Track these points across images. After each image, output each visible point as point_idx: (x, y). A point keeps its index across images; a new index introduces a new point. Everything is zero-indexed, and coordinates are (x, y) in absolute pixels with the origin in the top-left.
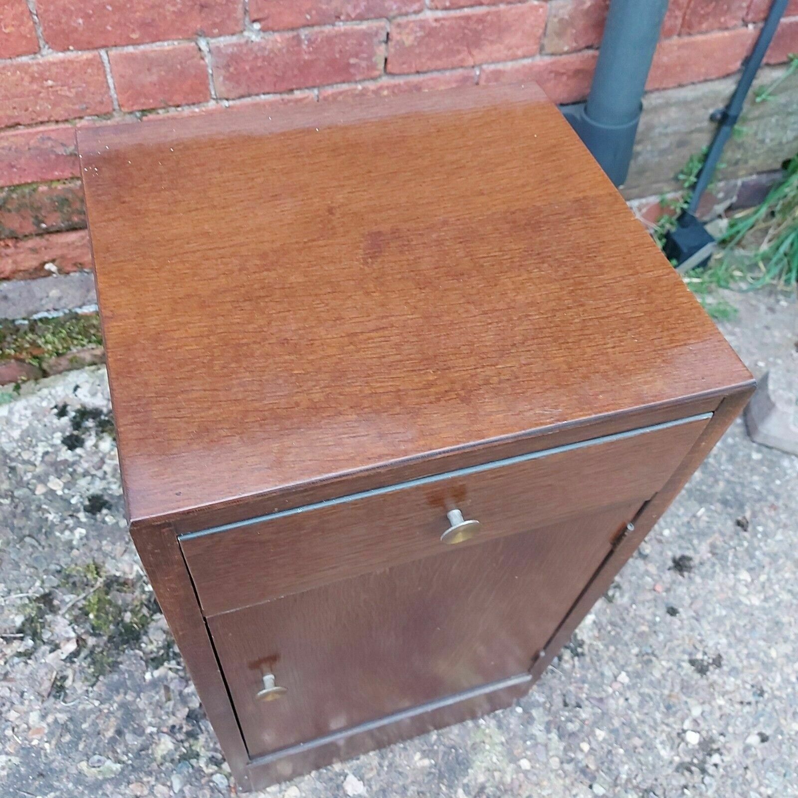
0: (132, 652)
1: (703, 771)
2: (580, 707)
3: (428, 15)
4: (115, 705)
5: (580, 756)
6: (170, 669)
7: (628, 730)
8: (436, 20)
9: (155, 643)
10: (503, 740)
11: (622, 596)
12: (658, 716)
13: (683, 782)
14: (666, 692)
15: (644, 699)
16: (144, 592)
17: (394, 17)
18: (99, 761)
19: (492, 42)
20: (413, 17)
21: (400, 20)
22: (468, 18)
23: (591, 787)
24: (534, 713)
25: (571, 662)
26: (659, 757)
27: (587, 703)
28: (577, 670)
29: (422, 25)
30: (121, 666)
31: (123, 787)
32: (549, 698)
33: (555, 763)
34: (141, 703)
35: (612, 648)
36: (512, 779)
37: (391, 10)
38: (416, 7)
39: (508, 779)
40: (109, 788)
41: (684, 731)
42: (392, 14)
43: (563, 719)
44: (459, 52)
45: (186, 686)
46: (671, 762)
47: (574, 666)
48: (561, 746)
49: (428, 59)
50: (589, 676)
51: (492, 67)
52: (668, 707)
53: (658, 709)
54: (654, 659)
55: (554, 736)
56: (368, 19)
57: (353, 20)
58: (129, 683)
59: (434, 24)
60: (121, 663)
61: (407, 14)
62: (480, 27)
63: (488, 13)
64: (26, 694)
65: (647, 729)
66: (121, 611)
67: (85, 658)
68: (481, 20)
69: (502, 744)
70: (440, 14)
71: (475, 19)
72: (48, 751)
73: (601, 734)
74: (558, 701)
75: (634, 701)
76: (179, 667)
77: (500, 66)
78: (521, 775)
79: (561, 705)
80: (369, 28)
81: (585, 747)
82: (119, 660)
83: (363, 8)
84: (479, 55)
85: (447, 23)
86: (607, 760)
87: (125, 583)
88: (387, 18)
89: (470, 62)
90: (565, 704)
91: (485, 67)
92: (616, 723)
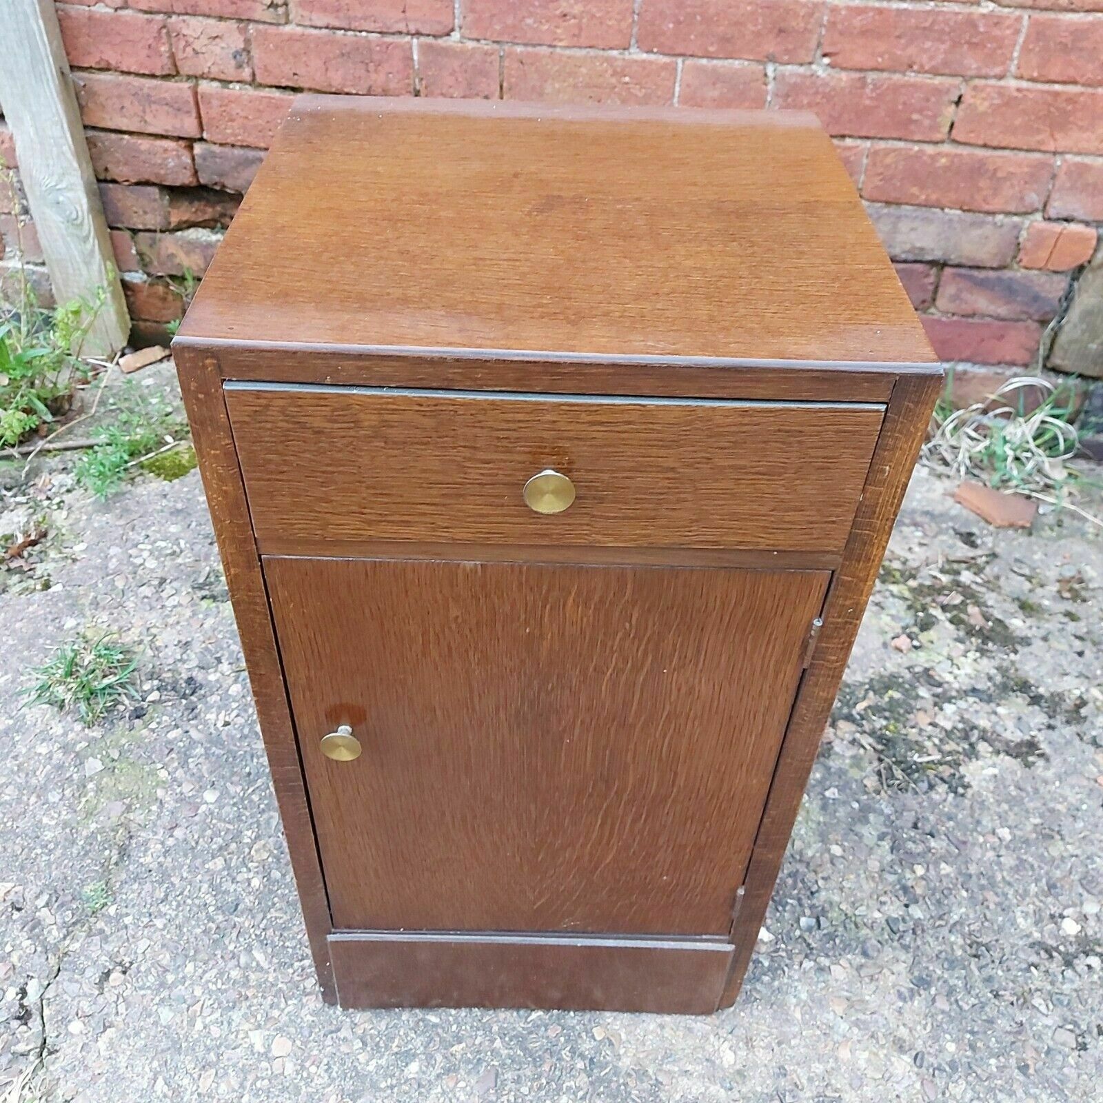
1: (1068, 964)
2: (933, 836)
3: (1012, 83)
5: (908, 875)
7: (983, 882)
8: (1019, 90)
10: (821, 819)
11: (1046, 768)
12: (1033, 888)
13: (1034, 959)
14: (1058, 873)
15: (1021, 865)
17: (972, 78)
19: (1081, 128)
20: (993, 82)
21: (977, 82)
22: (1056, 94)
23: (907, 906)
24: (871, 817)
25: (944, 796)
26: (1013, 923)
27: (943, 837)
28: (947, 804)
29: (1001, 92)
32: (899, 813)
33: (874, 865)
35: (1005, 806)
36: (813, 857)
37: (970, 69)
38: (998, 70)
39: (810, 853)
41: (1062, 917)
42: (970, 73)
43: (905, 836)
44: (1039, 131)
46: (1028, 936)
47: (945, 800)
48: (889, 857)
49: (1001, 132)
50: (960, 816)
51: (1078, 159)
52: (1051, 886)
53: (1037, 881)
54: (1057, 837)
55: (886, 845)
56: (942, 75)
57: (926, 72)
59: (1016, 94)
61: (986, 77)
62: (1069, 108)
63: (1082, 94)
65: (1011, 892)
68: (1071, 100)
69: (819, 823)
70: (1024, 84)
71: (1064, 97)
73: (945, 868)
74: (909, 817)
75: (1008, 860)
77: (1088, 160)
78: (827, 856)
79: (910, 825)
80: (941, 84)
81: (920, 870)
83: (939, 61)
84: (1062, 142)
85: (1031, 96)
86: (940, 897)
88: (963, 76)
89: (1051, 146)
90: (915, 826)
91: (1068, 157)
92: (973, 869)
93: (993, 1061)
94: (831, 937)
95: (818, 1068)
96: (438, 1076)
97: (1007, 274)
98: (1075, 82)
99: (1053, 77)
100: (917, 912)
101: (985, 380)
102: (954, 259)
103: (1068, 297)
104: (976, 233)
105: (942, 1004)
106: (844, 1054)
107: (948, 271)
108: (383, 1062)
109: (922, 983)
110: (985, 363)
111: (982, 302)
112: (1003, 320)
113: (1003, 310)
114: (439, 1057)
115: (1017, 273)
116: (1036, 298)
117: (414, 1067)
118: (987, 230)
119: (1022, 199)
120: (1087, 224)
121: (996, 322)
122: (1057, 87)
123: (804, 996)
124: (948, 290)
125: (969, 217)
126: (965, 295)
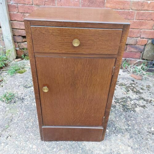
1: (153, 134)
2: (131, 118)
3: (135, 20)
5: (128, 123)
7: (139, 123)
10: (115, 115)
11: (147, 109)
12: (147, 124)
13: (148, 134)
14: (150, 122)
19: (144, 26)
20: (132, 20)
22: (141, 21)
24: (122, 115)
25: (133, 112)
26: (144, 129)
27: (133, 118)
29: (133, 21)
32: (126, 115)
33: (123, 121)
35: (142, 114)
36: (114, 120)
37: (129, 18)
38: (133, 18)
41: (151, 128)
44: (139, 26)
46: (147, 131)
49: (134, 27)
50: (135, 115)
51: (144, 30)
52: (149, 124)
54: (150, 118)
55: (125, 119)
61: (131, 19)
65: (143, 125)
68: (143, 22)
70: (136, 20)
73: (134, 122)
74: (128, 115)
75: (143, 121)
77: (145, 30)
78: (116, 120)
81: (130, 122)
83: (125, 17)
84: (142, 28)
85: (137, 22)
86: (133, 126)
89: (140, 28)
90: (129, 116)
91: (143, 30)
92: (138, 122)
93: (143, 148)
94: (118, 131)
95: (117, 149)
96: (59, 151)
97: (136, 46)
98: (143, 20)
99: (140, 19)
100: (130, 127)
101: (134, 61)
102: (129, 44)
103: (144, 49)
104: (131, 40)
105: (135, 140)
106: (120, 147)
107: (128, 45)
108: (50, 149)
109: (131, 137)
110: (134, 58)
111: (133, 50)
112: (136, 52)
113: (136, 51)
114: (59, 148)
115: (137, 46)
116: (140, 49)
117: (55, 150)
118: (133, 40)
119: (137, 35)
120: (146, 39)
123: (114, 139)
124: (128, 48)
125: (130, 38)
126: (130, 49)
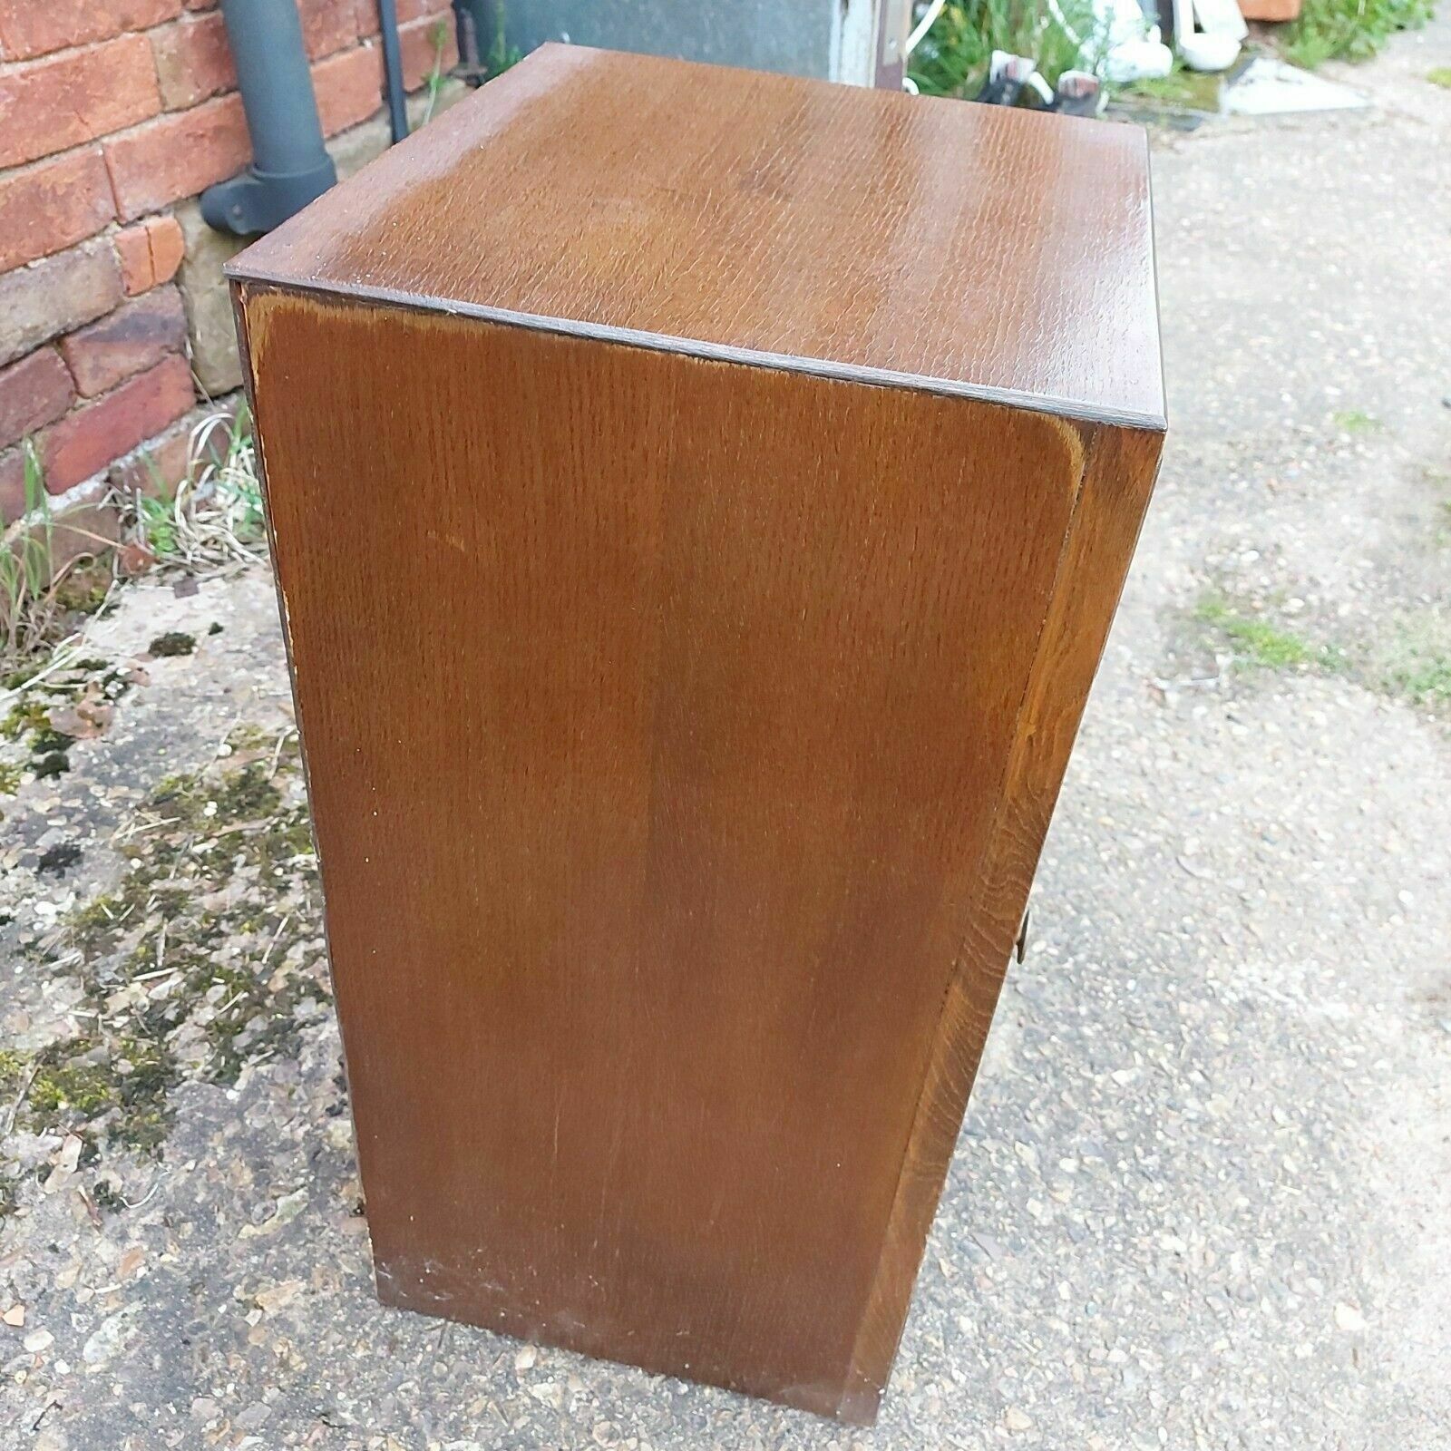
0: (177, 1090)
3: (11, 70)
4: (220, 1150)
6: (256, 1065)
9: (202, 1060)
16: (116, 1031)
18: (266, 1210)
22: (60, 67)
29: (8, 85)
30: (178, 1113)
31: (332, 1202)
34: (255, 1121)
40: (315, 1218)
44: (68, 120)
45: (300, 1064)
51: (117, 139)
58: (212, 1118)
60: (175, 1110)
62: (80, 79)
63: (82, 56)
64: (58, 1244)
66: (105, 1068)
67: (110, 1147)
68: (76, 68)
71: (69, 67)
72: (176, 1260)
76: (267, 1055)
77: (125, 136)
82: (167, 1109)
84: (96, 124)
85: (38, 78)
87: (75, 1042)
89: (88, 136)
91: (105, 140)
97: (127, 311)
98: (68, 46)
99: (46, 47)
101: (171, 450)
102: (72, 321)
103: (187, 310)
104: (76, 276)
107: (72, 341)
110: (160, 431)
111: (124, 360)
112: (146, 370)
113: (144, 358)
115: (135, 305)
116: (165, 325)
118: (84, 268)
119: (95, 212)
120: (158, 213)
121: (145, 376)
122: (53, 58)
124: (85, 365)
125: (58, 261)
126: (105, 361)
